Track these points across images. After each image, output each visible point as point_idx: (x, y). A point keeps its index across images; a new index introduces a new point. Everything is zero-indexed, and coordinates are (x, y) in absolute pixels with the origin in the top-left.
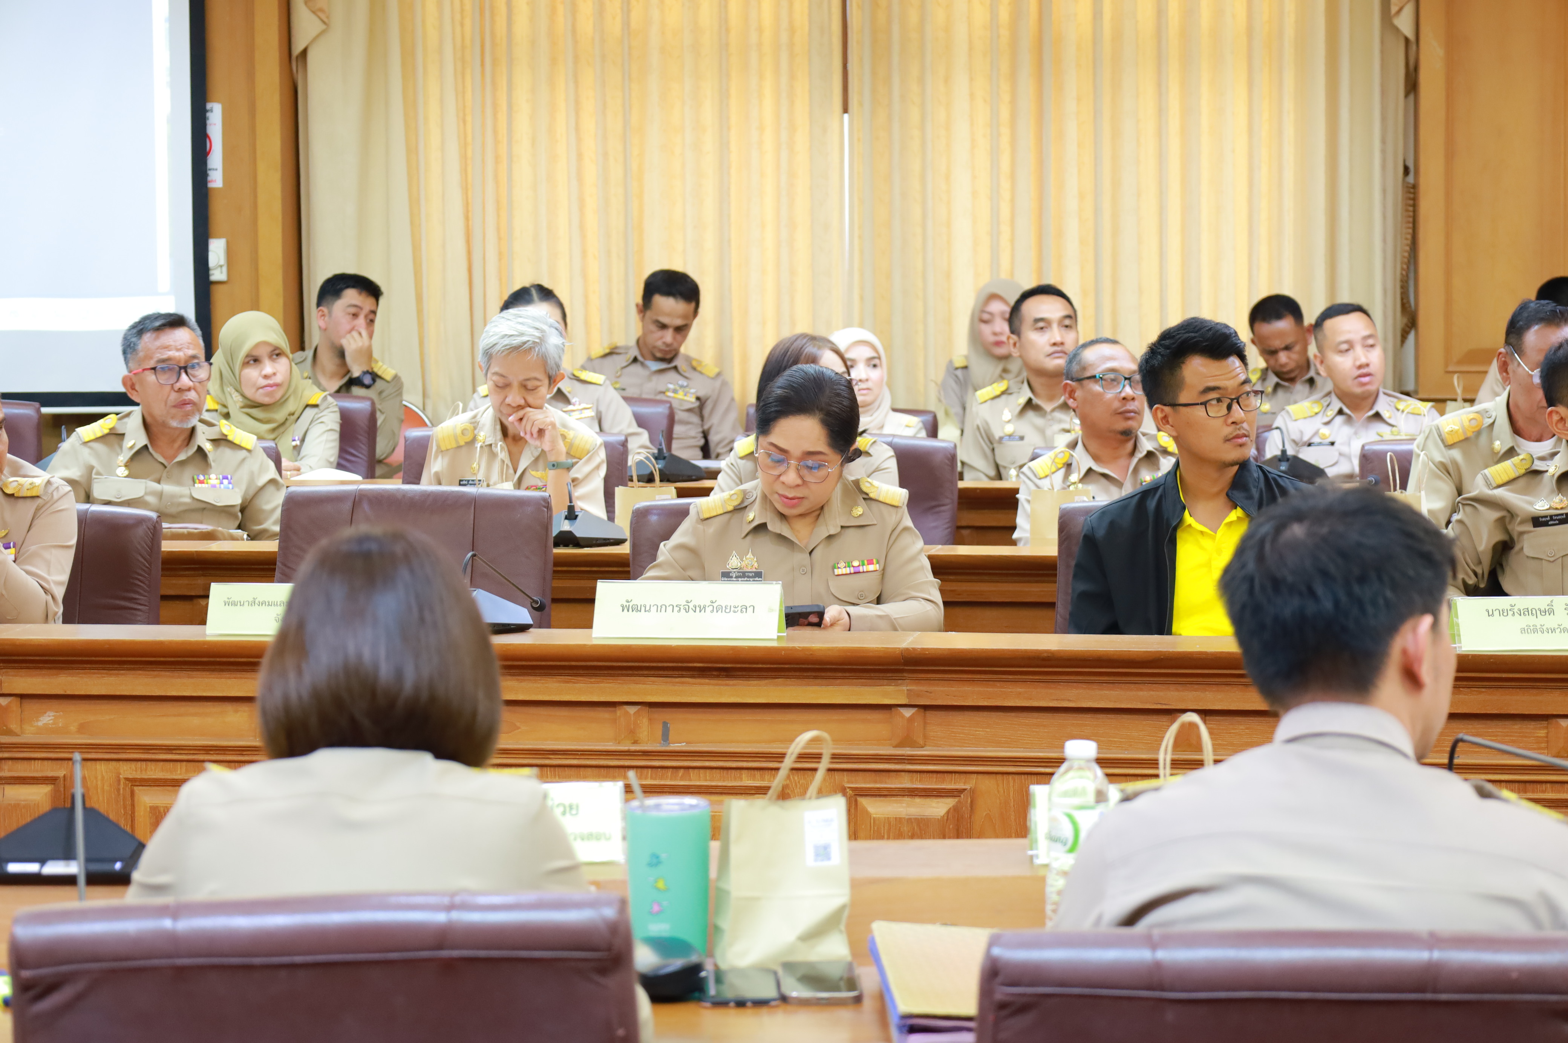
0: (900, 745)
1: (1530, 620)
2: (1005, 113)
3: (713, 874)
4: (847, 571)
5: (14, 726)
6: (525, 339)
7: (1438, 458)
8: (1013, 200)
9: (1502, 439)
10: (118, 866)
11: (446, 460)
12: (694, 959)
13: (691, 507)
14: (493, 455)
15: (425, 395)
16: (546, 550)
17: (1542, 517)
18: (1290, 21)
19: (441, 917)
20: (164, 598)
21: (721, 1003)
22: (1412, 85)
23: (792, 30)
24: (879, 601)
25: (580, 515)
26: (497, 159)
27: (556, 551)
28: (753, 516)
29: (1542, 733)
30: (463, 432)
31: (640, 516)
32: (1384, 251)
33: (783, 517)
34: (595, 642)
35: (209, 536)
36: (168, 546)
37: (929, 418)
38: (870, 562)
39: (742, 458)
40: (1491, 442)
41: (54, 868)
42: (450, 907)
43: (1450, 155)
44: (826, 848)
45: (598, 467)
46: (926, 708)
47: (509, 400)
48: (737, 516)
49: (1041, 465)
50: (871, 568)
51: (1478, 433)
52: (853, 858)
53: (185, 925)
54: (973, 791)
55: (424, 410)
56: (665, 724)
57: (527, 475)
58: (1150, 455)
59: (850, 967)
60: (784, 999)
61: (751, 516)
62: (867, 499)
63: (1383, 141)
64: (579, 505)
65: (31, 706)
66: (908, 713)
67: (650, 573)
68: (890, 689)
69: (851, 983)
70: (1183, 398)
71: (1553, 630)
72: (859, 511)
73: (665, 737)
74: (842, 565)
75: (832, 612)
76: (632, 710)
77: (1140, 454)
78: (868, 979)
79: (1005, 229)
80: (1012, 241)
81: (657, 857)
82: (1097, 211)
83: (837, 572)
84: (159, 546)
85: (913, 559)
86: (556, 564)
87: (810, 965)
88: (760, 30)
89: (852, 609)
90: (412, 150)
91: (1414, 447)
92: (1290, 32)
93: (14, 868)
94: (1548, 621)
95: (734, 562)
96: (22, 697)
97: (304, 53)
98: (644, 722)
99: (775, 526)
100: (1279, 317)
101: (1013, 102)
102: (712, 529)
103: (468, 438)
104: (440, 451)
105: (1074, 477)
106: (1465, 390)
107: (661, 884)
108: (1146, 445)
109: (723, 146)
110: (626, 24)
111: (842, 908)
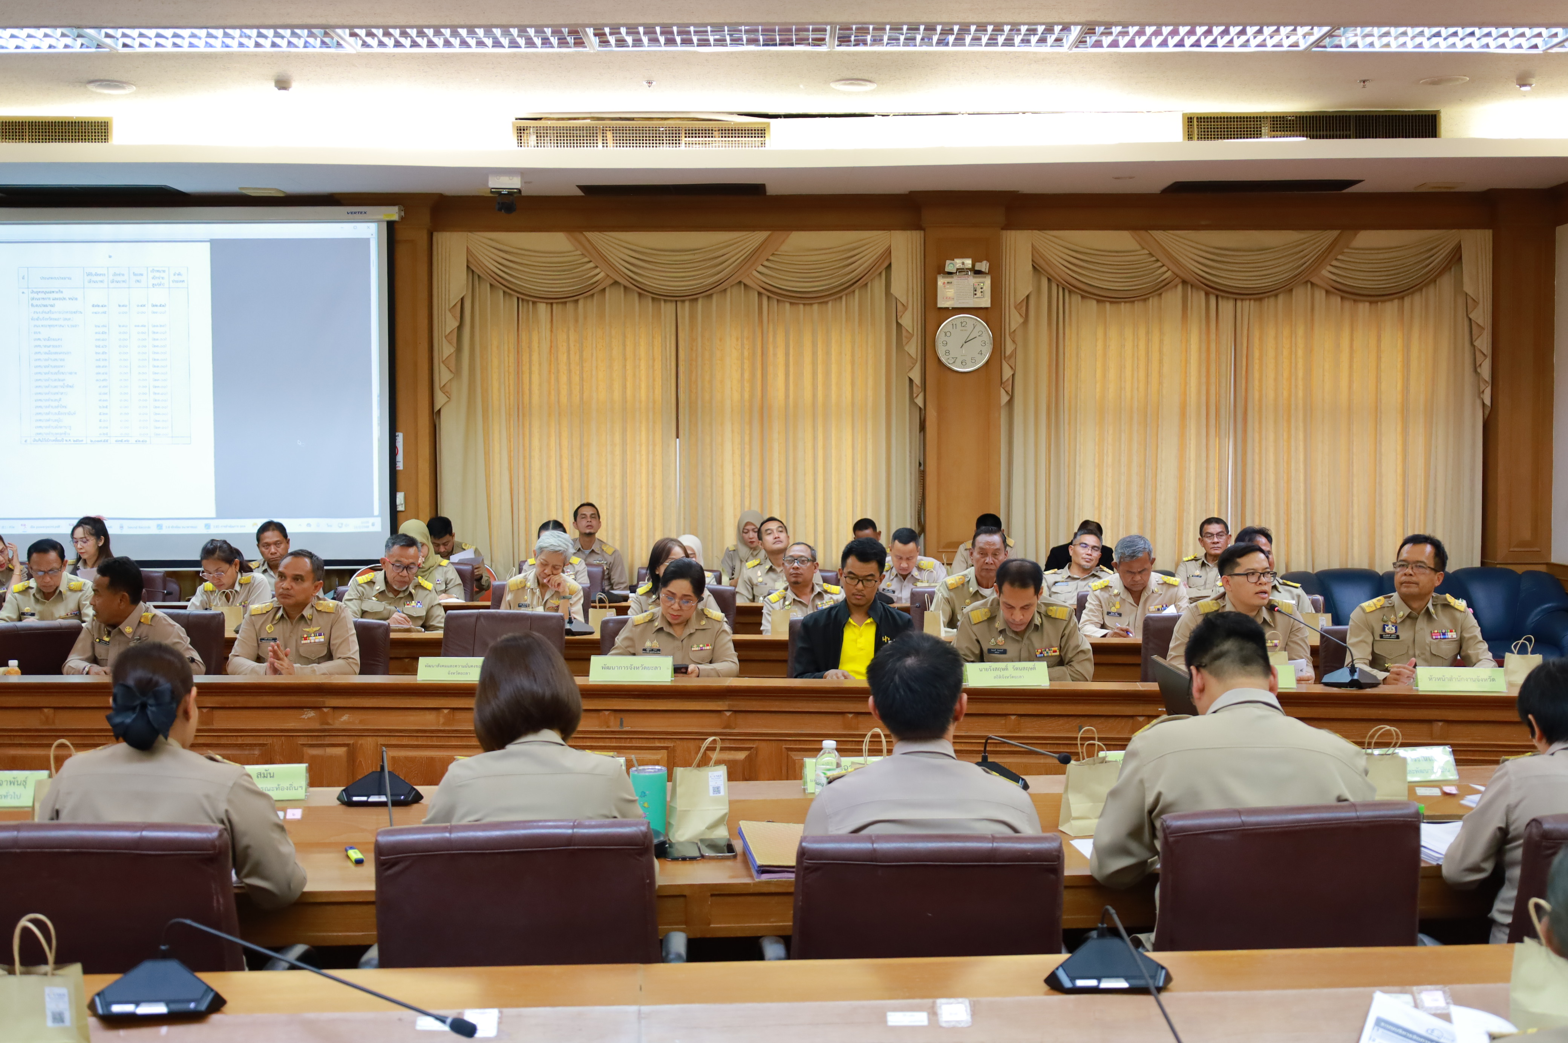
0: (724, 728)
1: (998, 673)
2: (747, 439)
3: (668, 799)
4: (697, 649)
5: (330, 721)
6: (560, 548)
7: (946, 596)
8: (750, 476)
9: (973, 588)
10: (402, 797)
11: (513, 595)
12: (662, 839)
13: (630, 620)
14: (533, 593)
15: (492, 561)
16: (562, 638)
18: (870, 399)
19: (570, 831)
20: (391, 658)
21: (675, 859)
22: (923, 428)
23: (654, 402)
24: (711, 662)
25: (574, 621)
26: (524, 458)
27: (567, 637)
28: (657, 624)
29: (1003, 722)
30: (521, 582)
31: (605, 624)
32: (911, 499)
33: (670, 624)
34: (591, 683)
35: (408, 630)
36: (393, 635)
37: (718, 574)
38: (708, 645)
39: (642, 595)
40: (968, 588)
41: (373, 799)
42: (573, 827)
43: (939, 458)
44: (718, 788)
45: (580, 599)
46: (735, 712)
47: (546, 571)
48: (650, 624)
49: (773, 597)
50: (708, 648)
51: (963, 584)
52: (730, 791)
53: (455, 835)
54: (757, 749)
55: (491, 567)
56: (621, 719)
57: (548, 602)
58: (819, 594)
59: (729, 840)
60: (703, 856)
61: (656, 624)
62: (707, 617)
63: (910, 452)
64: (573, 615)
65: (338, 712)
66: (728, 714)
67: (612, 652)
68: (720, 703)
69: (730, 848)
71: (1008, 677)
72: (703, 622)
73: (621, 725)
74: (695, 646)
75: (691, 667)
76: (607, 713)
77: (815, 593)
78: (738, 846)
79: (747, 489)
80: (750, 495)
81: (645, 793)
82: (787, 481)
83: (693, 649)
84: (389, 635)
85: (726, 644)
86: (566, 643)
87: (712, 840)
88: (640, 402)
89: (700, 666)
90: (487, 454)
91: (935, 590)
92: (870, 404)
93: (355, 799)
94: (1005, 673)
95: (648, 644)
96: (334, 708)
97: (439, 411)
98: (612, 718)
99: (667, 629)
100: (866, 528)
101: (751, 435)
102: (639, 629)
103: (523, 585)
104: (510, 591)
105: (787, 603)
106: (947, 560)
107: (646, 805)
108: (818, 589)
109: (624, 452)
110: (582, 398)
111: (726, 814)
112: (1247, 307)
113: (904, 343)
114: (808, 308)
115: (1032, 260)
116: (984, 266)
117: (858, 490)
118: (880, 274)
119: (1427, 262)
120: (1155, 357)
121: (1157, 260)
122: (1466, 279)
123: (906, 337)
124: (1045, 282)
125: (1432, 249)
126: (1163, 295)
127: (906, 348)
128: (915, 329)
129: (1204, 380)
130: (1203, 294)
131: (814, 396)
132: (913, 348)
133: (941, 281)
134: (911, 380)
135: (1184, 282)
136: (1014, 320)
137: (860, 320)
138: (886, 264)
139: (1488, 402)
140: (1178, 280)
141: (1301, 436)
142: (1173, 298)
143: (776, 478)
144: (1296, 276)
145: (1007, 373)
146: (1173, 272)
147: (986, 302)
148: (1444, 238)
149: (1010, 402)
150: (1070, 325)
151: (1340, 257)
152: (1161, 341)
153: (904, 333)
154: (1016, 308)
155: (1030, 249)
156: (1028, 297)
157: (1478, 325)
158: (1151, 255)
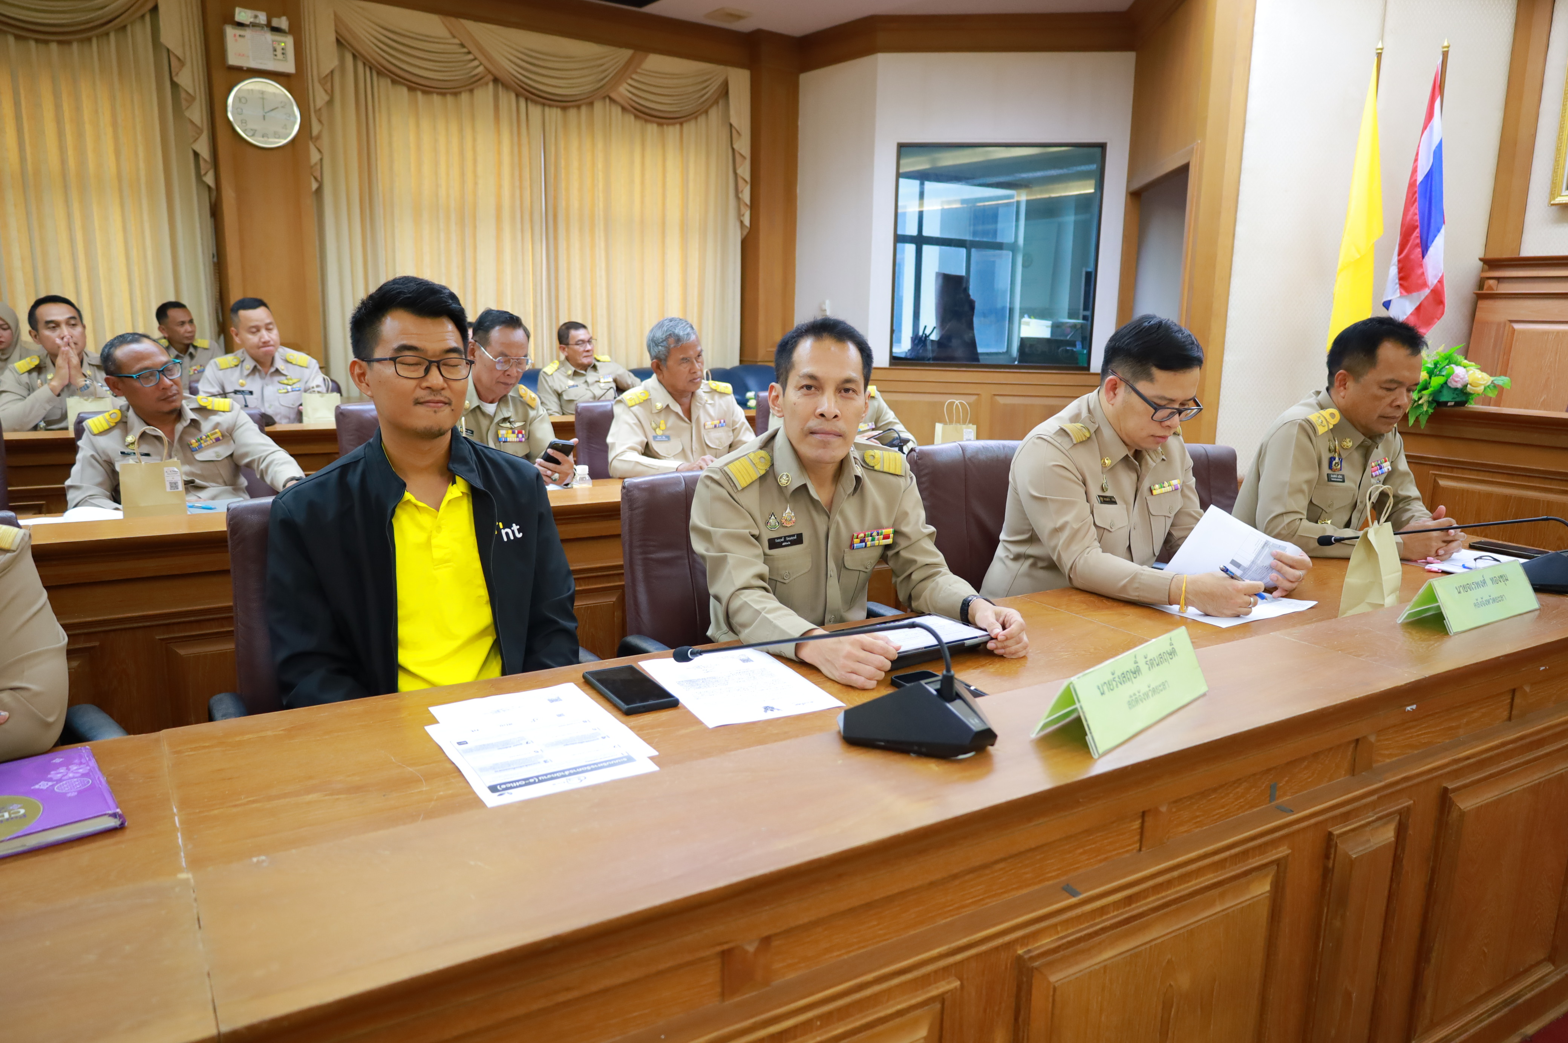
17: (778, 538)
22: (215, 212)
32: (207, 294)
43: (243, 246)
58: (194, 422)
70: (378, 354)
77: (185, 422)
105: (131, 438)
108: (190, 415)
112: (554, 114)
113: (184, 108)
114: (42, 47)
115: (336, 32)
116: (283, 23)
117: (137, 283)
118: (143, 16)
119: (704, 92)
120: (469, 155)
121: (469, 53)
122: (732, 112)
123: (186, 100)
124: (349, 58)
125: (706, 81)
126: (476, 92)
127: (187, 114)
128: (197, 90)
129: (517, 183)
130: (513, 96)
131: (63, 162)
132: (197, 114)
133: (230, 32)
134: (196, 155)
135: (496, 80)
136: (320, 98)
137: (120, 73)
138: (150, 5)
139: (747, 222)
140: (490, 77)
141: (603, 245)
142: (485, 95)
143: (17, 263)
144: (598, 89)
145: (315, 157)
146: (485, 67)
147: (289, 67)
148: (715, 72)
149: (319, 191)
150: (380, 112)
151: (634, 76)
152: (474, 140)
153: (183, 95)
154: (320, 82)
155: (332, 16)
156: (332, 72)
157: (741, 155)
158: (462, 46)
